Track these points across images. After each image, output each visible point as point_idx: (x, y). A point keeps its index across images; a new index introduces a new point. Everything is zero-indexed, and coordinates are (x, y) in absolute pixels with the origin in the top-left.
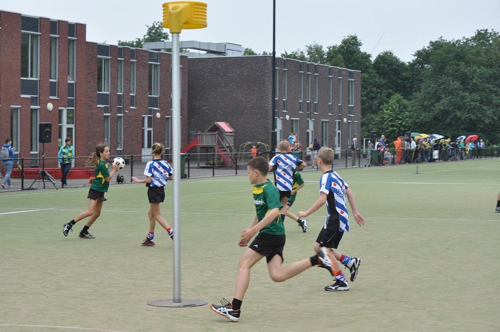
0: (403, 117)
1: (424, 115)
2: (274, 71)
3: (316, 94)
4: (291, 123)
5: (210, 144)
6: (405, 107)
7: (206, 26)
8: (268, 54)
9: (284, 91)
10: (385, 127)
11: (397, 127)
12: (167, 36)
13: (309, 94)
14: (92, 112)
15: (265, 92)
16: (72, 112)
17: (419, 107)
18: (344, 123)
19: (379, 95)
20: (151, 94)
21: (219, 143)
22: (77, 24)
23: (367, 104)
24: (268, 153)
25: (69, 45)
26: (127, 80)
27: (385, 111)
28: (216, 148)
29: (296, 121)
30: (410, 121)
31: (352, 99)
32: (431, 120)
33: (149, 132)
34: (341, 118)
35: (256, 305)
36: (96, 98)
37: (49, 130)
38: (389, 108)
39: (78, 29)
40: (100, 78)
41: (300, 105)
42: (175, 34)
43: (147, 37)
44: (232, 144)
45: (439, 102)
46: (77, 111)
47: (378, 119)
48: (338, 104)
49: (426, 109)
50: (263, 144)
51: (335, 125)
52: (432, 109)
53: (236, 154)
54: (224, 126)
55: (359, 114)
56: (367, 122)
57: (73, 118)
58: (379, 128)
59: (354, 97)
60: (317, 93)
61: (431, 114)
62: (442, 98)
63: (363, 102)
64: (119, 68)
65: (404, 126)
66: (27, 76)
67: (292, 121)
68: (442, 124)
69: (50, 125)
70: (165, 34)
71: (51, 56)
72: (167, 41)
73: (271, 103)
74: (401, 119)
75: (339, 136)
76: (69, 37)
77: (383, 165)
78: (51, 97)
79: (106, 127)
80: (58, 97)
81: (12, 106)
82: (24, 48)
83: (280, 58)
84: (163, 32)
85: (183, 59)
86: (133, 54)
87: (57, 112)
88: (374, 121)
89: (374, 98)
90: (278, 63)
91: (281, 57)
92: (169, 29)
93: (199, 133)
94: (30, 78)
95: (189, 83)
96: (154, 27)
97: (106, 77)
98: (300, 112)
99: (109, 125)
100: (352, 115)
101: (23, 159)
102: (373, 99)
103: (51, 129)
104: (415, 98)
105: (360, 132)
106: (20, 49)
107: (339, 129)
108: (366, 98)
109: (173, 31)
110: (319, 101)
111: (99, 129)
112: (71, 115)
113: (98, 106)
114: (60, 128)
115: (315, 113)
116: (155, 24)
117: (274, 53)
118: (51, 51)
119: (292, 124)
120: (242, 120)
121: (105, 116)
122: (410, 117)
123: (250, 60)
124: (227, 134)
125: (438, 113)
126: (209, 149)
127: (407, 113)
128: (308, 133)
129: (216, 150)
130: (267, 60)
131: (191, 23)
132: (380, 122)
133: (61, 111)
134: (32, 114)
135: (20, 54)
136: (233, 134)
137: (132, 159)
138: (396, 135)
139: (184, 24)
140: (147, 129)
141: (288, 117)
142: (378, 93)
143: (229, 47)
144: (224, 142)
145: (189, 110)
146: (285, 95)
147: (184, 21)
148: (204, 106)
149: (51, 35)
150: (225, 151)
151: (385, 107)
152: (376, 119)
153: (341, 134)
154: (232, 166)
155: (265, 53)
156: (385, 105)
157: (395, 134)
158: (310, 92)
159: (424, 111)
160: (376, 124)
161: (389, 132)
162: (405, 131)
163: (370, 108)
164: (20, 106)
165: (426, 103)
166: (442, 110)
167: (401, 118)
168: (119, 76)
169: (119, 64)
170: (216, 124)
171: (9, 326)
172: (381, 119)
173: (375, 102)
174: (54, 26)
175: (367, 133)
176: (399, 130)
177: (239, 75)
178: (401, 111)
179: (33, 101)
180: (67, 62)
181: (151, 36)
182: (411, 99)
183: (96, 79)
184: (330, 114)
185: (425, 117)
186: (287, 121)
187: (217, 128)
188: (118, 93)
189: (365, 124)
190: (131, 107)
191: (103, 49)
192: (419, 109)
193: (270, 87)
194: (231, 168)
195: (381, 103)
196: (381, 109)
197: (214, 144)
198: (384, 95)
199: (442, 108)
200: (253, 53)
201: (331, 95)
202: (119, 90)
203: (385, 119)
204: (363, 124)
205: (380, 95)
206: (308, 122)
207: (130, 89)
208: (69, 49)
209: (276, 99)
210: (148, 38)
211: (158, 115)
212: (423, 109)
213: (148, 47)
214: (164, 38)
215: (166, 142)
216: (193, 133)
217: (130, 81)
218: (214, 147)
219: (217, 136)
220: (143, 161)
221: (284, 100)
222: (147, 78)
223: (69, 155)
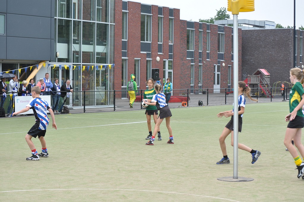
2: (295, 38)
5: (255, 82)
7: (254, 10)
8: (291, 27)
9: (301, 50)
12: (229, 16)
14: (183, 63)
15: (289, 51)
16: (171, 62)
20: (219, 52)
21: (261, 82)
22: (174, 9)
25: (169, 22)
26: (205, 43)
28: (259, 85)
33: (218, 75)
35: (283, 181)
36: (186, 54)
37: (158, 73)
39: (175, 12)
40: (188, 42)
42: (235, 15)
43: (216, 17)
44: (269, 83)
46: (174, 62)
50: (288, 82)
53: (271, 89)
54: (264, 71)
57: (172, 66)
64: (200, 36)
66: (144, 41)
69: (159, 70)
70: (227, 15)
71: (158, 28)
72: (229, 19)
73: (292, 57)
76: (169, 17)
78: (159, 53)
79: (192, 72)
80: (163, 53)
81: (135, 58)
82: (143, 23)
83: (298, 30)
84: (227, 14)
85: (239, 30)
86: (208, 27)
87: (162, 62)
90: (297, 33)
91: (299, 29)
92: (231, 12)
93: (249, 75)
94: (146, 42)
95: (242, 45)
96: (221, 11)
97: (192, 41)
101: (142, 91)
103: (159, 73)
106: (140, 24)
109: (234, 13)
111: (188, 73)
112: (171, 64)
113: (187, 59)
114: (164, 72)
116: (221, 9)
117: (295, 27)
118: (158, 25)
120: (275, 68)
121: (191, 65)
123: (280, 31)
124: (265, 76)
126: (254, 85)
129: (259, 86)
130: (290, 31)
131: (245, 8)
133: (165, 62)
134: (147, 63)
135: (140, 27)
136: (270, 76)
137: (208, 91)
139: (241, 9)
140: (216, 73)
141: (303, 66)
143: (267, 23)
144: (264, 81)
145: (242, 61)
146: (301, 52)
147: (241, 7)
148: (251, 59)
149: (158, 16)
150: (264, 87)
154: (269, 96)
155: (288, 27)
164: (140, 59)
168: (200, 41)
169: (200, 33)
170: (259, 70)
171: (134, 191)
174: (161, 10)
177: (273, 40)
179: (148, 55)
180: (168, 32)
181: (219, 16)
183: (186, 42)
187: (259, 73)
188: (199, 51)
190: (207, 60)
191: (190, 24)
193: (292, 47)
194: (268, 97)
197: (258, 82)
200: (281, 27)
202: (200, 49)
207: (206, 49)
208: (169, 24)
209: (296, 55)
210: (217, 17)
211: (224, 64)
213: (217, 23)
214: (227, 17)
215: (228, 81)
216: (245, 75)
217: (207, 44)
218: (257, 85)
219: (259, 77)
220: (214, 92)
221: (300, 56)
222: (216, 42)
223: (169, 88)
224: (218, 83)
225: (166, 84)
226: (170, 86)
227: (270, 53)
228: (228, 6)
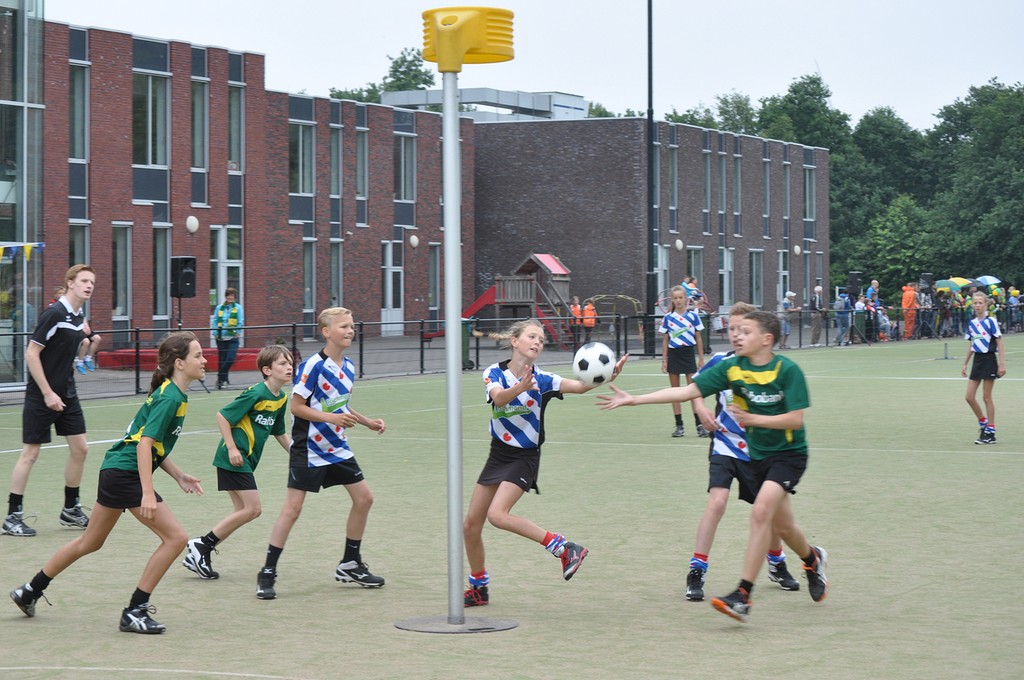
0: (916, 244)
1: (958, 239)
2: (651, 148)
3: (737, 196)
4: (685, 255)
5: (520, 299)
6: (920, 222)
7: (513, 58)
8: (636, 113)
9: (672, 190)
10: (879, 264)
11: (904, 263)
12: (431, 77)
13: (722, 197)
14: (279, 236)
15: (633, 193)
16: (237, 234)
17: (949, 223)
18: (795, 255)
19: (866, 199)
20: (398, 198)
21: (539, 298)
22: (246, 54)
23: (842, 217)
24: (640, 317)
25: (230, 98)
26: (351, 168)
27: (880, 231)
28: (533, 307)
29: (697, 252)
30: (931, 251)
31: (811, 205)
32: (974, 248)
33: (396, 275)
34: (788, 245)
35: (617, 628)
36: (288, 207)
37: (191, 271)
38: (888, 224)
39: (248, 66)
40: (293, 165)
41: (705, 220)
42: (448, 75)
43: (389, 80)
45: (990, 212)
46: (248, 233)
47: (864, 247)
48: (783, 215)
49: (962, 225)
50: (629, 298)
51: (778, 259)
52: (976, 227)
54: (550, 263)
55: (827, 237)
56: (841, 253)
57: (240, 248)
58: (868, 267)
59: (814, 202)
60: (740, 194)
61: (973, 236)
62: (996, 204)
63: (833, 213)
64: (334, 145)
65: (920, 263)
66: (145, 162)
67: (689, 251)
68: (996, 256)
69: (193, 261)
70: (426, 73)
71: (193, 120)
72: (432, 88)
73: (644, 215)
74: (911, 248)
75: (785, 282)
76: (230, 82)
77: (876, 341)
78: (195, 205)
79: (307, 266)
80: (208, 204)
81: (114, 223)
82: (139, 105)
83: (664, 123)
84: (423, 69)
85: (465, 125)
86: (361, 115)
87: (207, 235)
88: (855, 250)
89: (855, 203)
90: (658, 132)
91: (664, 120)
92: (436, 64)
93: (498, 276)
94: (151, 166)
95: (476, 175)
96: (404, 60)
97: (307, 163)
98: (705, 233)
99: (313, 260)
100: (811, 240)
101: (137, 332)
102: (853, 205)
103: (194, 270)
104: (941, 203)
105: (828, 274)
106: (130, 107)
107: (785, 269)
108: (839, 204)
109: (445, 69)
110: (742, 211)
111: (293, 270)
112: (235, 241)
113: (291, 222)
114: (214, 267)
115: (736, 235)
116: (405, 53)
117: (650, 112)
118: (193, 110)
119: (689, 257)
120: (586, 250)
121: (306, 243)
122: (931, 244)
123: (601, 128)
124: (554, 279)
125: (987, 236)
126: (518, 310)
127: (924, 234)
128: (721, 276)
129: (534, 311)
130: (635, 127)
131: (481, 51)
132: (869, 253)
133: (214, 233)
134: (155, 238)
135: (130, 117)
136: (568, 279)
137: (361, 330)
138: (901, 280)
139: (468, 53)
140: (390, 268)
141: (679, 244)
142: (864, 194)
143: (557, 100)
144: (550, 295)
145: (478, 229)
146: (673, 197)
147: (468, 48)
148: (507, 221)
149: (193, 77)
150: (552, 313)
151: (879, 223)
152: (861, 248)
153: (788, 278)
155: (629, 113)
156: (879, 219)
157: (899, 277)
158: (724, 193)
159: (959, 229)
160: (860, 258)
161: (887, 273)
162: (920, 271)
163: (849, 224)
164: (131, 223)
165: (962, 214)
166: (995, 229)
167: (912, 244)
168: (334, 161)
169: (334, 137)
170: (532, 257)
171: (112, 672)
172: (871, 248)
173: (859, 212)
174: (198, 58)
175: (844, 276)
176: (909, 269)
177: (579, 158)
178: (912, 231)
179: (159, 212)
180: (227, 133)
181: (399, 79)
182: (932, 206)
183: (287, 168)
184: (765, 237)
185: (962, 242)
186: (678, 251)
187: (534, 267)
188: (332, 196)
189: (839, 258)
190: (359, 225)
191: (300, 105)
192: (949, 226)
193: (644, 181)
194: (564, 347)
195: (871, 215)
196: (871, 227)
197: (530, 299)
198: (876, 197)
199: (996, 225)
200: (606, 114)
201: (768, 197)
202: (334, 188)
203: (879, 247)
204: (833, 258)
205: (869, 197)
206: (721, 253)
207: (356, 187)
208: (230, 105)
209: (655, 206)
210: (393, 82)
211: (414, 240)
212: (956, 227)
213: (392, 101)
214: (425, 82)
215: (430, 295)
216: (486, 276)
217: (356, 171)
218: (528, 306)
219: (534, 282)
220: (383, 335)
221: (671, 208)
222: (390, 164)
223: (232, 322)
224: (396, 304)
225: (223, 308)
226: (234, 316)
227: (570, 199)
228: (425, 44)
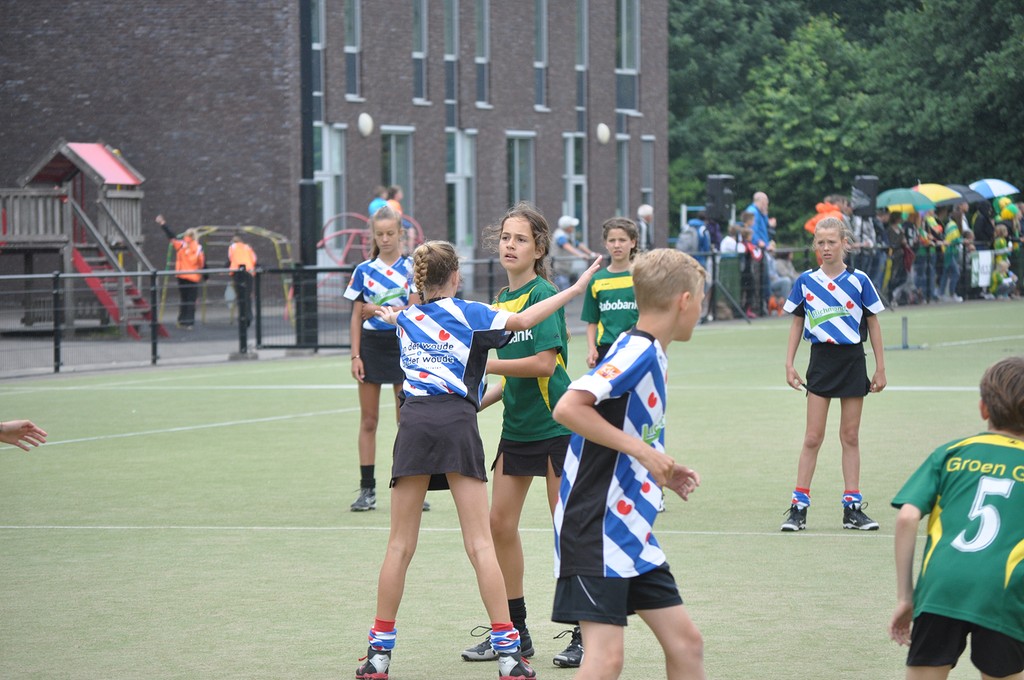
0: (842, 116)
1: (931, 104)
3: (481, 25)
4: (378, 146)
5: (40, 236)
6: (852, 72)
9: (350, 12)
10: (768, 158)
11: (820, 156)
13: (451, 25)
15: (271, 20)
17: (913, 74)
18: (600, 144)
19: (743, 26)
21: (80, 233)
23: (693, 65)
24: (287, 271)
27: (770, 93)
28: (67, 253)
29: (402, 138)
30: (874, 131)
31: (631, 41)
32: (964, 125)
34: (585, 123)
38: (788, 77)
41: (418, 74)
44: (134, 238)
45: (997, 49)
47: (738, 126)
48: (573, 64)
49: (939, 77)
50: (266, 233)
51: (564, 152)
52: (968, 81)
53: (153, 277)
54: (100, 160)
55: (662, 106)
56: (693, 138)
58: (746, 165)
59: (638, 36)
60: (487, 21)
61: (962, 99)
62: (1011, 32)
63: (676, 57)
65: (852, 155)
67: (386, 137)
68: (1012, 138)
73: (293, 63)
74: (835, 125)
75: (578, 198)
77: (762, 314)
88: (721, 132)
89: (721, 37)
98: (418, 101)
100: (632, 113)
102: (716, 41)
104: (897, 33)
105: (665, 180)
107: (578, 170)
108: (688, 39)
110: (493, 55)
115: (481, 105)
119: (386, 149)
120: (176, 135)
122: (875, 116)
124: (111, 194)
125: (991, 97)
126: (36, 258)
127: (861, 97)
128: (451, 188)
129: (68, 260)
132: (749, 137)
136: (139, 194)
138: (813, 191)
141: (366, 122)
142: (738, 17)
144: (103, 226)
146: (351, 28)
150: (107, 264)
151: (768, 76)
152: (733, 127)
153: (585, 190)
154: (137, 328)
156: (768, 69)
157: (810, 184)
158: (456, 18)
159: (933, 86)
160: (730, 147)
161: (784, 178)
162: (853, 172)
163: (707, 79)
165: (940, 54)
166: (1011, 83)
167: (835, 118)
170: (64, 150)
172: (752, 127)
173: (729, 55)
175: (697, 185)
176: (830, 168)
178: (836, 92)
182: (879, 40)
184: (539, 108)
185: (939, 111)
186: (361, 137)
187: (67, 171)
189: (688, 147)
192: (911, 80)
194: (134, 333)
195: (752, 60)
196: (752, 85)
197: (60, 236)
198: (763, 23)
199: (1012, 74)
201: (545, 27)
203: (769, 125)
204: (676, 149)
205: (750, 24)
206: (450, 141)
209: (316, 46)
212: (927, 81)
218: (56, 250)
219: (69, 201)
221: (349, 49)
227: (141, 31)
